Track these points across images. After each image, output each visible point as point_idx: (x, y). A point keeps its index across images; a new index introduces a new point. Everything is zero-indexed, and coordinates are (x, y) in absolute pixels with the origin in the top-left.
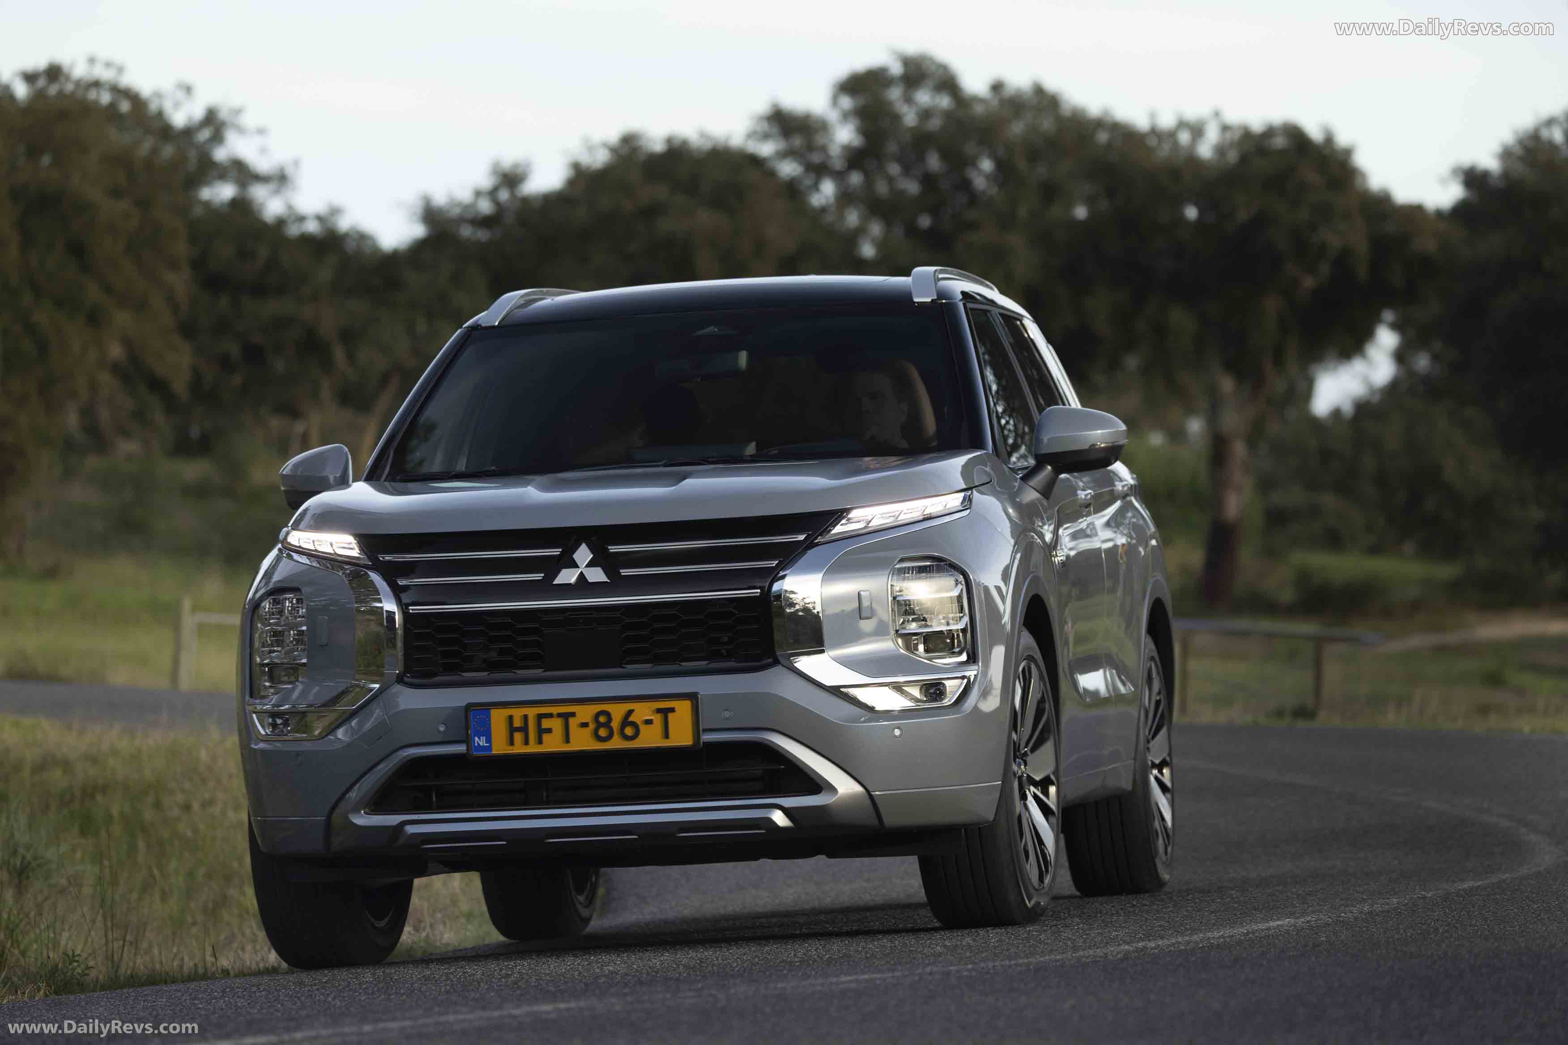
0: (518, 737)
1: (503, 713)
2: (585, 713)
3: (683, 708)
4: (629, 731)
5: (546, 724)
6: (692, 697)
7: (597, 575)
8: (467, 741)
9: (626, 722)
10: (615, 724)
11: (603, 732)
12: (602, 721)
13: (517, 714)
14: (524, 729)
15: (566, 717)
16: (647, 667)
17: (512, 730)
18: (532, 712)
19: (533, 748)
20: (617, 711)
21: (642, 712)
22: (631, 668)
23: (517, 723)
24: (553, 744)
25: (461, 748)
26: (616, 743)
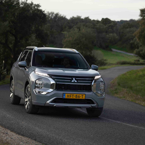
0: (68, 97)
1: (67, 94)
2: (75, 95)
3: (84, 95)
4: (79, 97)
5: (71, 96)
6: (85, 94)
7: (76, 81)
8: (63, 97)
9: (79, 96)
10: (78, 96)
11: (76, 97)
12: (76, 96)
13: (68, 94)
14: (69, 96)
15: (73, 95)
16: (80, 91)
17: (68, 96)
18: (70, 94)
19: (69, 98)
20: (78, 95)
21: (80, 95)
22: (78, 91)
23: (68, 95)
24: (71, 98)
25: (62, 97)
26: (78, 98)
